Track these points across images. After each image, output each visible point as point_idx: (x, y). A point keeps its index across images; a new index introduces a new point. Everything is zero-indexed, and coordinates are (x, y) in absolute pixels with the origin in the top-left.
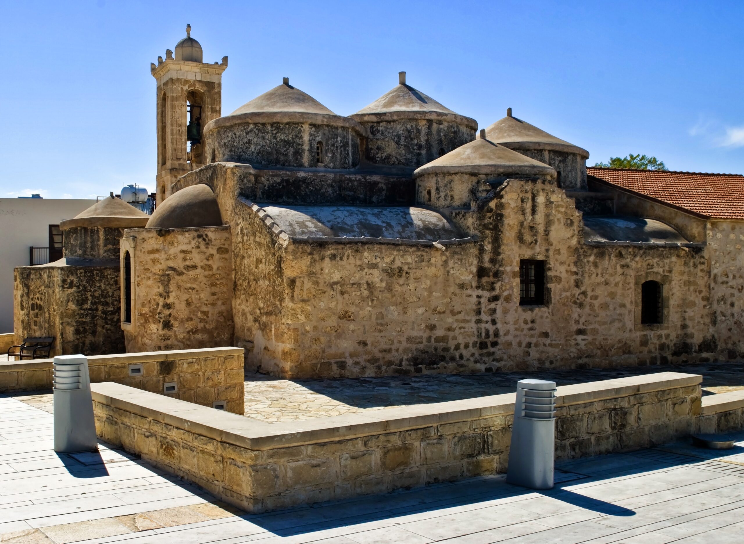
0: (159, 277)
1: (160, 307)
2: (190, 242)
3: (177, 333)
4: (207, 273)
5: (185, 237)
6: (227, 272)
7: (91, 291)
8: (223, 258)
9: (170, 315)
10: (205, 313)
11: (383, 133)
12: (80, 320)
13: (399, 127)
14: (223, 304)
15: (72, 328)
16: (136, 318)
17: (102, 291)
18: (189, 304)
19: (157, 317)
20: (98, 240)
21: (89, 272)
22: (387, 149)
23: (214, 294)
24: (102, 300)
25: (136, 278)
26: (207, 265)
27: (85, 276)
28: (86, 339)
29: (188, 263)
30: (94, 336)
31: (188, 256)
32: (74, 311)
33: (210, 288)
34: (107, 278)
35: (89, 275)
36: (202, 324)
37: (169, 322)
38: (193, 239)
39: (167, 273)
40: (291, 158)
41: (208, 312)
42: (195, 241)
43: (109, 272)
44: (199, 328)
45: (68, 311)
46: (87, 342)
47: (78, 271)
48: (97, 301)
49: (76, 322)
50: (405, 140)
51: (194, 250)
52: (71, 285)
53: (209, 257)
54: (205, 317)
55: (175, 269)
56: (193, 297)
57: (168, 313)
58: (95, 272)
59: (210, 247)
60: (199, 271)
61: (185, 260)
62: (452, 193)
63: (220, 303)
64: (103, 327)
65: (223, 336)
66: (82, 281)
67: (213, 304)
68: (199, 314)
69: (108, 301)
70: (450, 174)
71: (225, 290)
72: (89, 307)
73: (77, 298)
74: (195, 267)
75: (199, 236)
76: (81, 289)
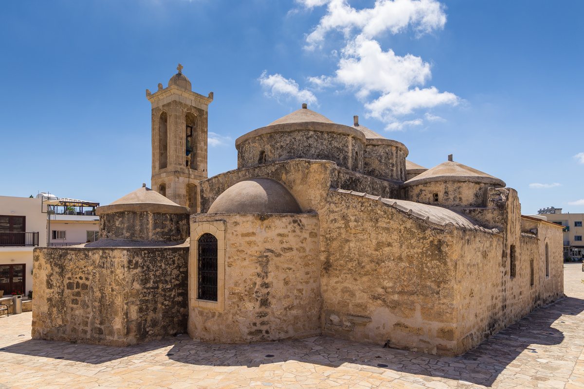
0: (256, 258)
1: (257, 287)
2: (286, 226)
3: (274, 310)
4: (301, 254)
5: (282, 222)
6: (316, 253)
7: (153, 270)
8: (313, 242)
9: (268, 293)
10: (300, 291)
11: (369, 153)
12: (143, 298)
13: (381, 149)
14: (314, 282)
15: (136, 307)
16: (226, 297)
17: (163, 270)
18: (286, 283)
19: (254, 295)
20: (148, 224)
21: (152, 253)
22: (373, 165)
23: (307, 273)
24: (162, 278)
25: (227, 259)
26: (301, 247)
27: (148, 257)
28: (148, 317)
29: (285, 245)
30: (155, 313)
31: (285, 239)
32: (138, 291)
33: (305, 268)
34: (167, 258)
35: (152, 255)
36: (298, 301)
37: (267, 300)
38: (290, 223)
39: (265, 254)
40: (342, 162)
41: (303, 289)
42: (291, 226)
43: (168, 253)
44: (295, 304)
45: (133, 291)
46: (149, 319)
47: (143, 252)
48: (158, 279)
49: (140, 301)
50: (385, 159)
51: (290, 234)
52: (136, 266)
53: (303, 240)
54: (300, 294)
55: (273, 250)
56: (290, 276)
57: (267, 292)
58: (157, 253)
59: (304, 231)
60: (295, 252)
61: (282, 242)
62: (460, 196)
63: (312, 281)
64: (163, 304)
65: (313, 311)
66: (145, 262)
67: (307, 283)
68: (295, 291)
69: (167, 279)
70: (459, 182)
71: (315, 269)
72: (151, 286)
73: (141, 277)
74: (291, 249)
75: (295, 222)
76: (145, 269)
